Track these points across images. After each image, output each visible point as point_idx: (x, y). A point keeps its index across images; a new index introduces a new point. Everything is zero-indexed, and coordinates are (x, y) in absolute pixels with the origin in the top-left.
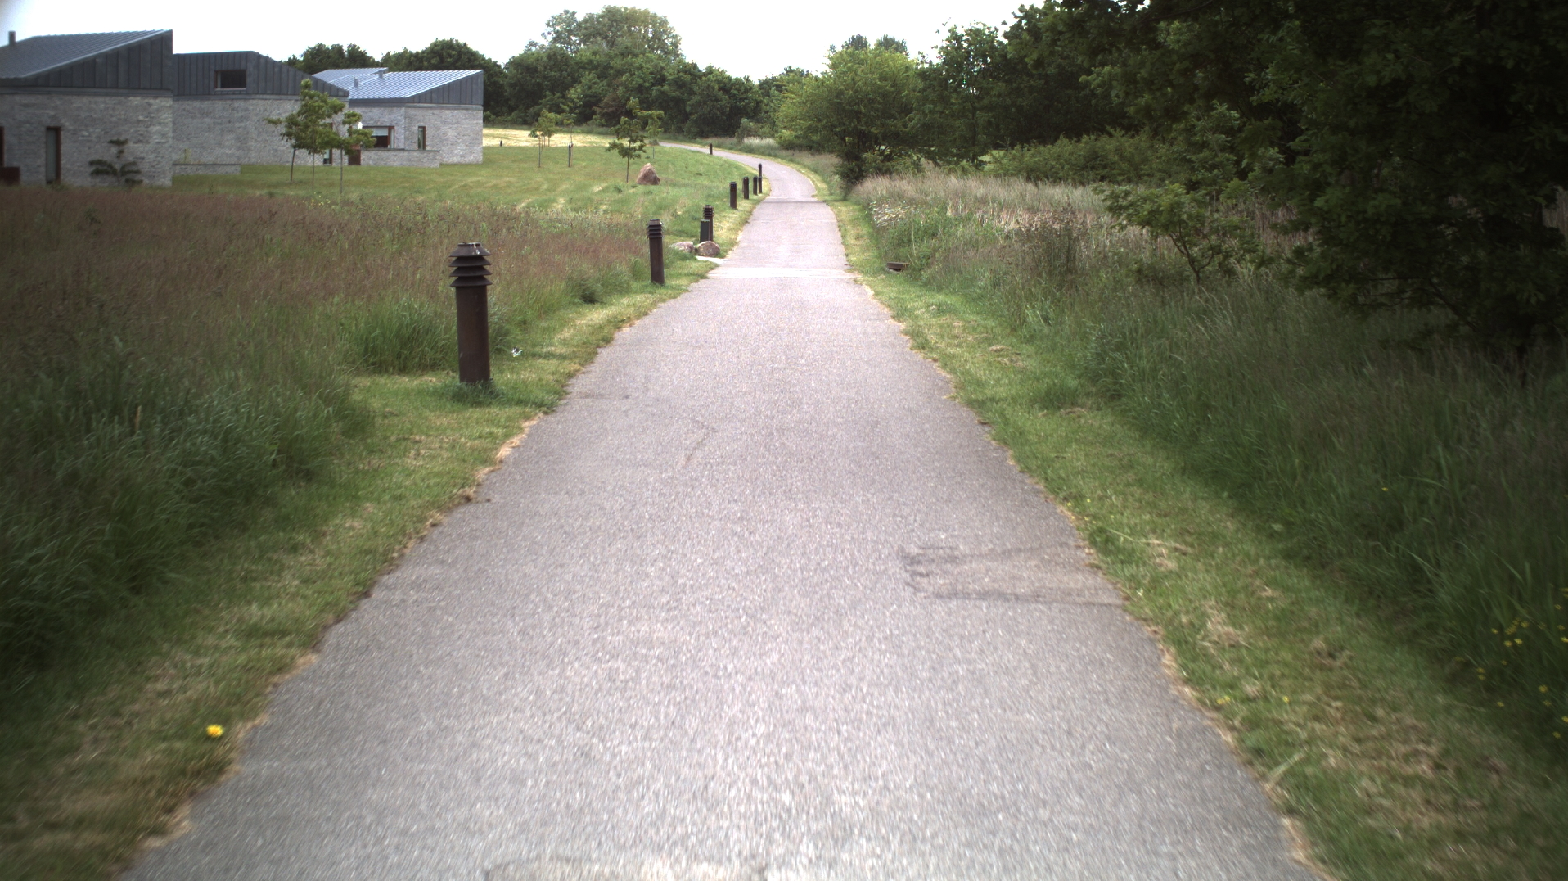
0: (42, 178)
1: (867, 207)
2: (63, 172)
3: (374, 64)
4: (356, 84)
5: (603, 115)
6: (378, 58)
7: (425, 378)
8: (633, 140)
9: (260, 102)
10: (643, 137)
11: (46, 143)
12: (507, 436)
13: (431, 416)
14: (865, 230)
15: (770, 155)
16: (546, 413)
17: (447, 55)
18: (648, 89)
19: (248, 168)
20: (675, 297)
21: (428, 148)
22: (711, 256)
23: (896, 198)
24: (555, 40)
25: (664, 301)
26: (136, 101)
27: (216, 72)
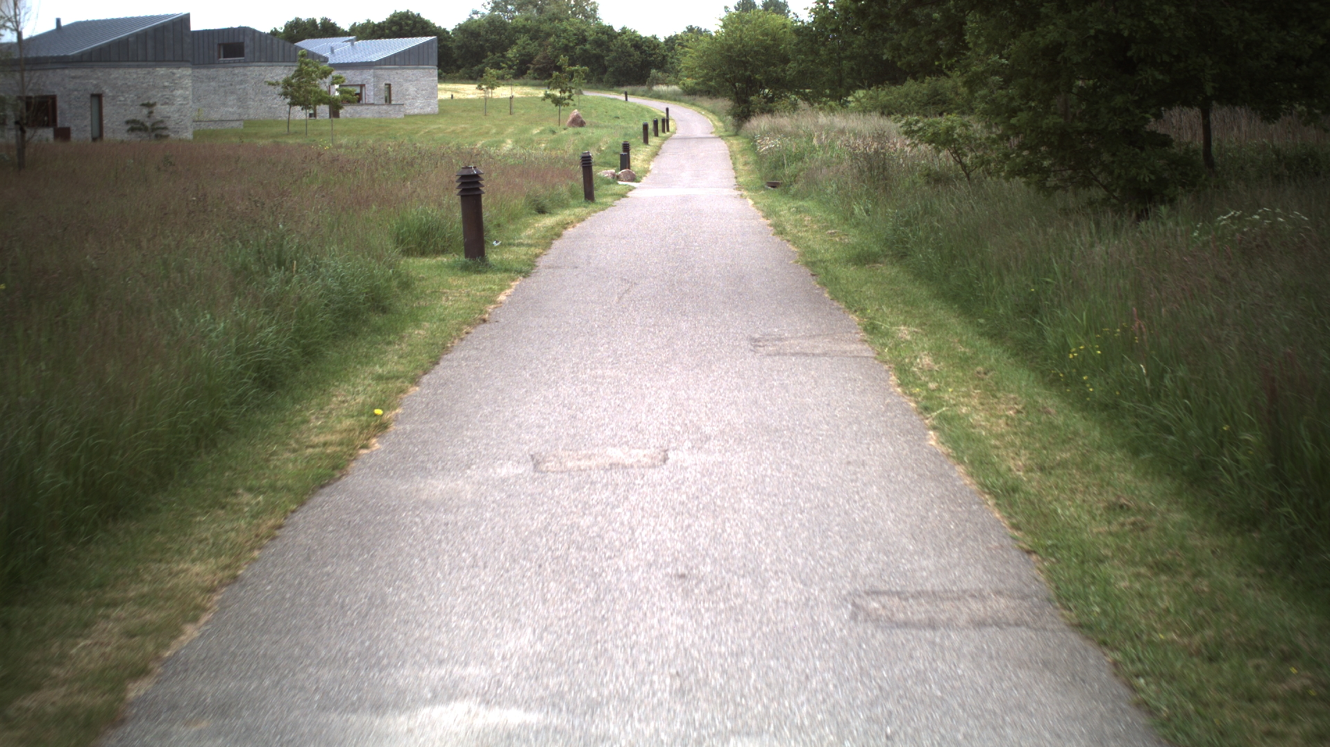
0: (89, 135)
1: (753, 139)
2: (105, 130)
3: (344, 34)
4: (332, 50)
5: (536, 70)
6: (347, 28)
7: (439, 259)
8: (563, 91)
9: (256, 68)
10: (571, 88)
11: (91, 107)
12: (502, 290)
13: (450, 280)
14: (751, 158)
15: (675, 100)
16: (524, 277)
17: (404, 25)
18: (573, 48)
19: (249, 123)
20: (603, 210)
21: (393, 102)
22: (629, 181)
23: (776, 131)
24: (493, 9)
25: (595, 212)
26: (161, 71)
27: (219, 45)
